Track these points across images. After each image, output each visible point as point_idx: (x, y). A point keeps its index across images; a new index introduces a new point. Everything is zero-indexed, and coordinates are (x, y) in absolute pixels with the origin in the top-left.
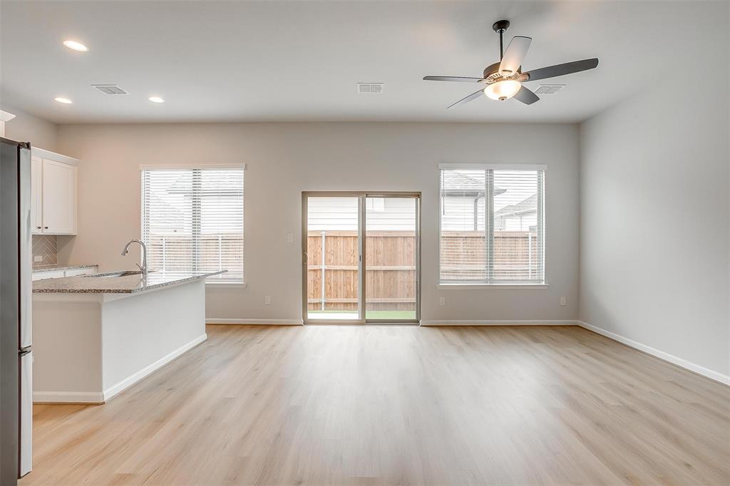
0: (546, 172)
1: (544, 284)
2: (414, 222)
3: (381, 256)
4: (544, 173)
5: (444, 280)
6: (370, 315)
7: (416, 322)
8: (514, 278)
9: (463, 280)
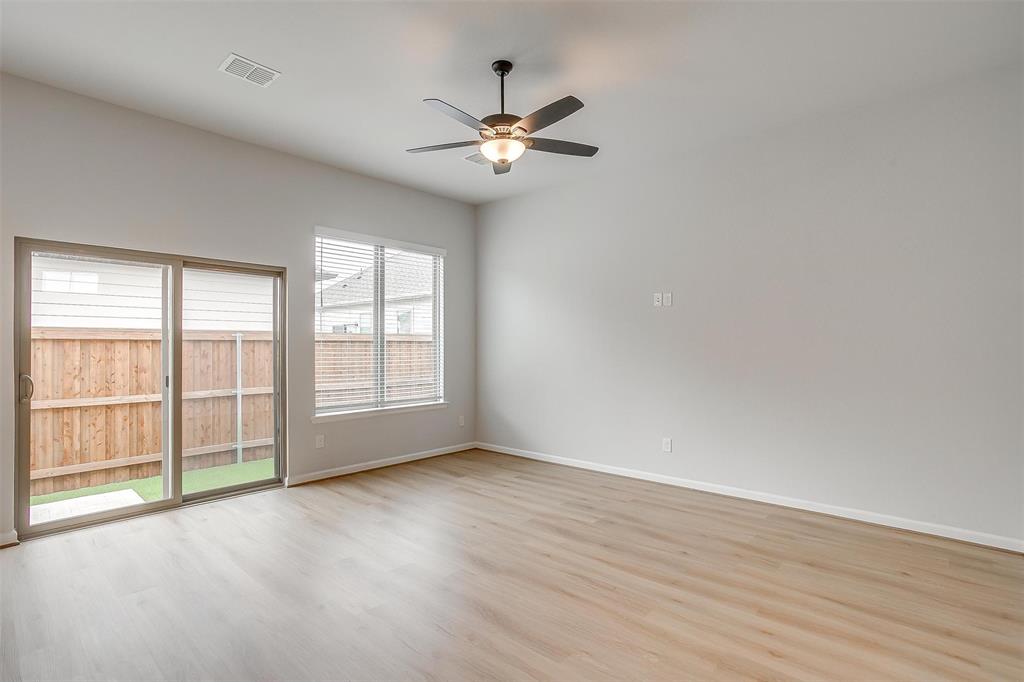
0: (444, 258)
1: (442, 401)
2: (270, 318)
3: (146, 377)
4: (442, 260)
5: (322, 408)
6: (192, 484)
7: (277, 482)
8: (409, 397)
9: (348, 406)
